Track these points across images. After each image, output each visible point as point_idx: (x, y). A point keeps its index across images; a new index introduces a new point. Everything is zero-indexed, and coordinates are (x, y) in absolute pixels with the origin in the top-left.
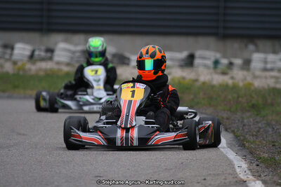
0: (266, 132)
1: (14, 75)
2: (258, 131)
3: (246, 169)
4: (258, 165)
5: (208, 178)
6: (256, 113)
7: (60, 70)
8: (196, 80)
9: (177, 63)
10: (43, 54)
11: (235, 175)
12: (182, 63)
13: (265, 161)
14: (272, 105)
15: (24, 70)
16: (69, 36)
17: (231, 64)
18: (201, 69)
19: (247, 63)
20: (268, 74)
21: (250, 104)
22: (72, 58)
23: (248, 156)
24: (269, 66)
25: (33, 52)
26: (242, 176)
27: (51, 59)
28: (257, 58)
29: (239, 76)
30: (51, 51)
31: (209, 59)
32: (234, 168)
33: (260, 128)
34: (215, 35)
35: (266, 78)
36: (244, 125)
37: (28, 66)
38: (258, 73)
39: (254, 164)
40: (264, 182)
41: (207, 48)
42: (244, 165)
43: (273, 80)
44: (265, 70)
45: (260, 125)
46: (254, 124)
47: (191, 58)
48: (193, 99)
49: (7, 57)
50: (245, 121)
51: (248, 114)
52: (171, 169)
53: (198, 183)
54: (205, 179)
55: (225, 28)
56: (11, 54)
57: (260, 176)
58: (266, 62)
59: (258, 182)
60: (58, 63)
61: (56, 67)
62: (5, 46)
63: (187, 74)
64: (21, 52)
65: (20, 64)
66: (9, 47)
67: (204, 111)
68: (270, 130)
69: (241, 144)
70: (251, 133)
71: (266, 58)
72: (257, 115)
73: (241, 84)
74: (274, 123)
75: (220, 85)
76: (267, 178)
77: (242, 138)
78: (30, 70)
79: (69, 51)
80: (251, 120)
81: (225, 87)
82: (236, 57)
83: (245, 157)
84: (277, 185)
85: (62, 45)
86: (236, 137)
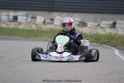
1: (36, 30)
5: (121, 79)
7: (56, 29)
8: (117, 34)
9: (108, 26)
10: (49, 21)
12: (111, 26)
15: (41, 28)
18: (119, 29)
25: (45, 20)
27: (52, 23)
30: (52, 20)
37: (43, 26)
47: (115, 24)
48: (115, 42)
49: (33, 22)
54: (120, 80)
56: (35, 21)
60: (56, 25)
61: (55, 27)
62: (33, 18)
63: (113, 31)
64: (39, 20)
65: (39, 26)
67: (120, 48)
78: (43, 28)
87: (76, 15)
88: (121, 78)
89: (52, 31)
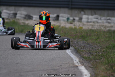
0: (87, 47)
2: (84, 47)
4: (83, 60)
6: (83, 39)
11: (73, 63)
13: (86, 58)
14: (90, 36)
16: (8, 7)
17: (74, 19)
19: (81, 19)
20: (89, 24)
21: (81, 36)
22: (9, 16)
23: (79, 56)
24: (89, 20)
26: (76, 64)
28: (85, 17)
29: (77, 24)
31: (65, 17)
32: (73, 61)
33: (85, 45)
35: (88, 25)
36: (78, 44)
38: (85, 23)
39: (81, 60)
40: (85, 67)
41: (65, 13)
42: (77, 60)
43: (91, 26)
44: (88, 22)
46: (82, 44)
50: (79, 42)
51: (80, 40)
52: (47, 61)
53: (58, 67)
55: (72, 5)
57: (83, 64)
59: (82, 66)
68: (89, 46)
69: (77, 51)
70: (81, 48)
71: (88, 17)
72: (84, 40)
73: (78, 28)
74: (90, 43)
75: (69, 28)
76: (87, 65)
77: (77, 49)
79: (8, 13)
80: (81, 42)
81: (71, 29)
82: (76, 17)
83: (78, 57)
84: (90, 68)
85: (5, 11)
86: (75, 49)
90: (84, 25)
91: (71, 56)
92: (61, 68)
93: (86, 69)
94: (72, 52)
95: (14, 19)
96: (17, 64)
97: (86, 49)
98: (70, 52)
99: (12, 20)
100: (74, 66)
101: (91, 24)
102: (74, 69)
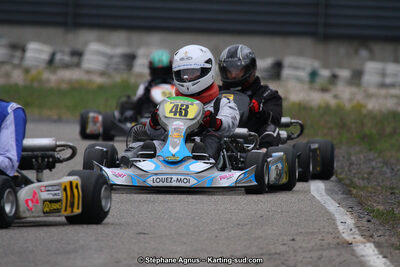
0: (383, 174)
1: (25, 87)
2: (371, 173)
3: (352, 226)
4: (369, 221)
5: (298, 238)
6: (368, 147)
7: (90, 81)
8: (284, 99)
10: (67, 58)
11: (336, 234)
12: (264, 74)
13: (379, 215)
15: (40, 81)
16: (106, 34)
17: (334, 77)
18: (292, 84)
19: (357, 76)
20: (383, 92)
21: (361, 134)
22: (108, 65)
23: (356, 208)
24: (388, 80)
25: (53, 55)
26: (347, 237)
27: (78, 65)
28: (372, 69)
29: (345, 94)
30: (78, 54)
31: (303, 69)
32: (335, 224)
33: (373, 168)
34: (313, 35)
35: (386, 97)
36: (351, 164)
37: (46, 75)
38: (372, 90)
39: (365, 220)
40: (378, 245)
41: (301, 54)
42: (350, 221)
43: (394, 101)
44: (383, 85)
45: (373, 164)
46: (364, 163)
47: (278, 67)
49: (16, 61)
50: (353, 158)
51: (357, 148)
52: (246, 225)
53: (284, 244)
54: (293, 240)
55: (326, 25)
56: (22, 58)
57: (371, 236)
58: (384, 74)
59: (368, 245)
60: (88, 72)
61: (85, 77)
62: (14, 47)
64: (37, 55)
65: (34, 72)
66: (19, 47)
68: (388, 171)
70: (360, 176)
71: (384, 70)
72: (370, 150)
73: (348, 106)
74: (393, 161)
75: (319, 107)
76: (382, 239)
77: (348, 182)
78: (48, 81)
79: (104, 54)
80: (362, 157)
82: (341, 66)
83: (351, 209)
84: (396, 249)
85: (94, 47)
87: (155, 38)
88: (297, 234)
89: (76, 89)
90: (369, 96)
91: (326, 206)
92: (295, 251)
93: (381, 253)
94: (329, 192)
95: (125, 76)
96: (140, 233)
97: (380, 180)
98: (324, 193)
99: (118, 78)
100: (338, 244)
101: (393, 91)
102: (339, 255)
